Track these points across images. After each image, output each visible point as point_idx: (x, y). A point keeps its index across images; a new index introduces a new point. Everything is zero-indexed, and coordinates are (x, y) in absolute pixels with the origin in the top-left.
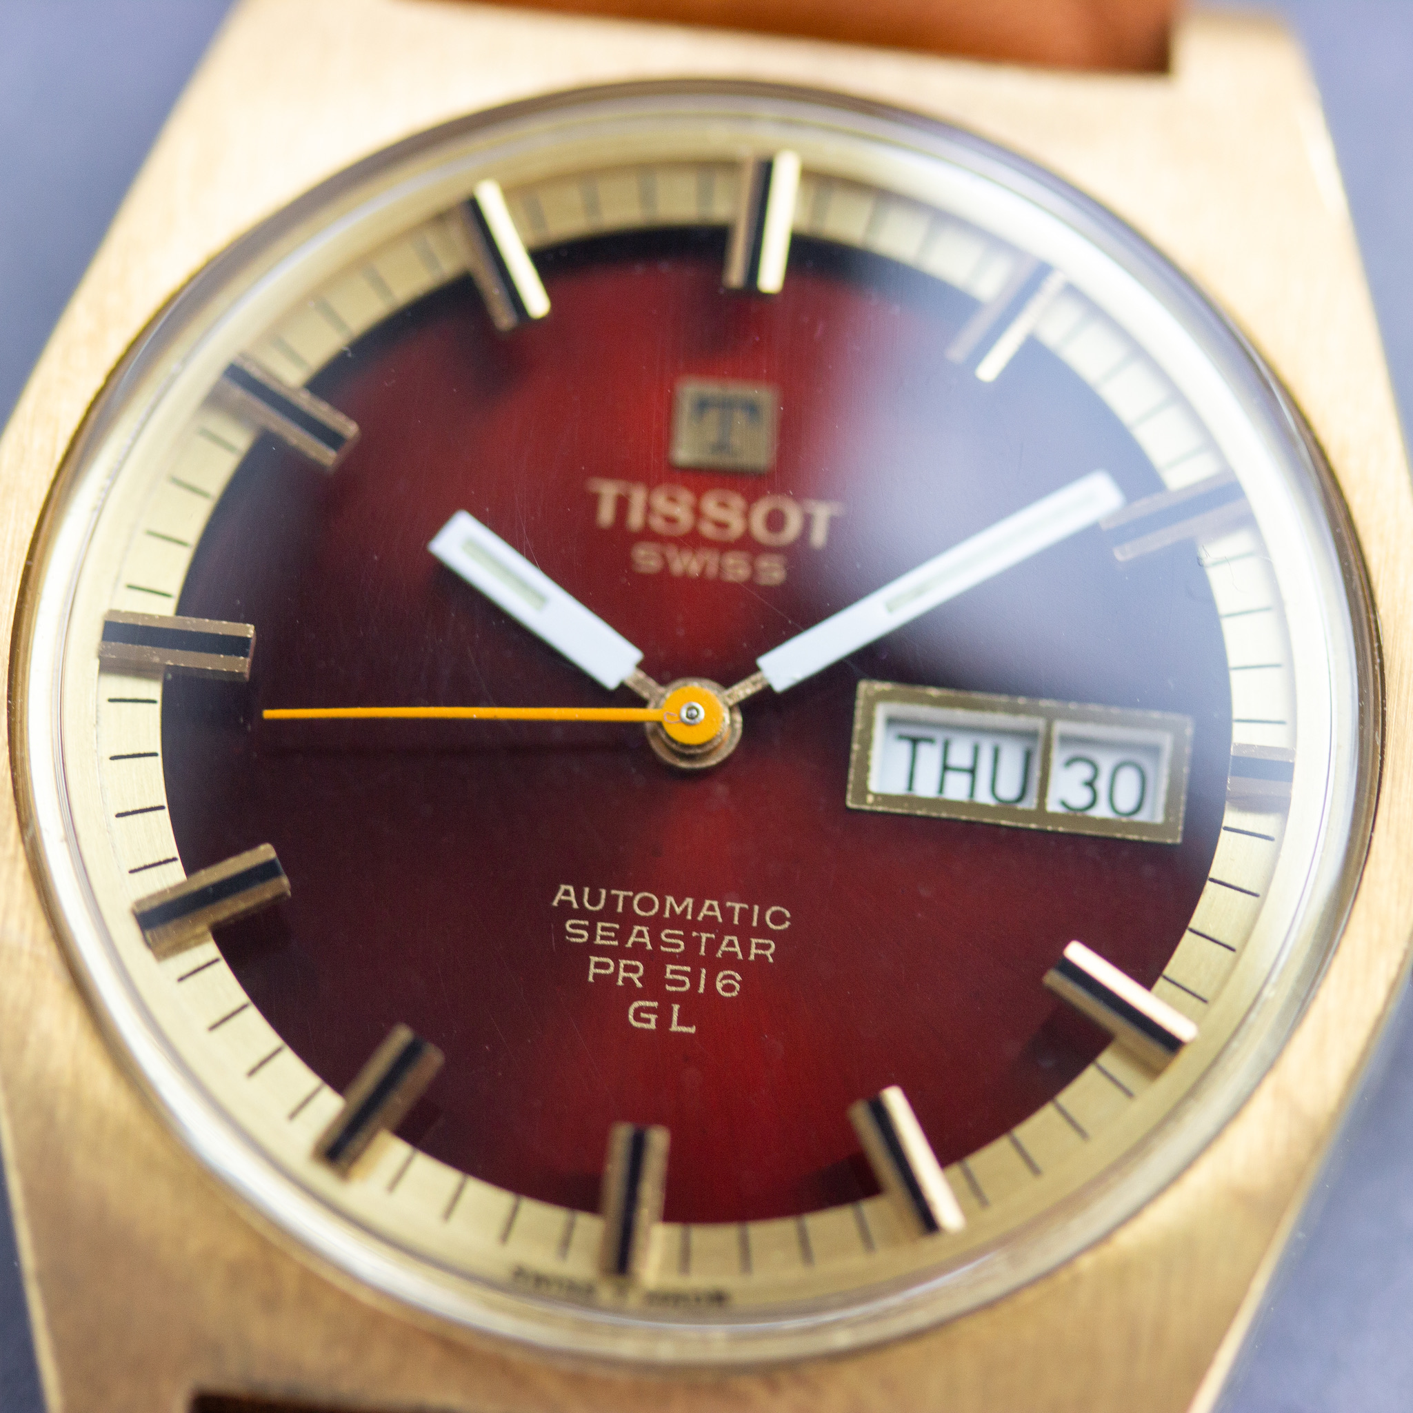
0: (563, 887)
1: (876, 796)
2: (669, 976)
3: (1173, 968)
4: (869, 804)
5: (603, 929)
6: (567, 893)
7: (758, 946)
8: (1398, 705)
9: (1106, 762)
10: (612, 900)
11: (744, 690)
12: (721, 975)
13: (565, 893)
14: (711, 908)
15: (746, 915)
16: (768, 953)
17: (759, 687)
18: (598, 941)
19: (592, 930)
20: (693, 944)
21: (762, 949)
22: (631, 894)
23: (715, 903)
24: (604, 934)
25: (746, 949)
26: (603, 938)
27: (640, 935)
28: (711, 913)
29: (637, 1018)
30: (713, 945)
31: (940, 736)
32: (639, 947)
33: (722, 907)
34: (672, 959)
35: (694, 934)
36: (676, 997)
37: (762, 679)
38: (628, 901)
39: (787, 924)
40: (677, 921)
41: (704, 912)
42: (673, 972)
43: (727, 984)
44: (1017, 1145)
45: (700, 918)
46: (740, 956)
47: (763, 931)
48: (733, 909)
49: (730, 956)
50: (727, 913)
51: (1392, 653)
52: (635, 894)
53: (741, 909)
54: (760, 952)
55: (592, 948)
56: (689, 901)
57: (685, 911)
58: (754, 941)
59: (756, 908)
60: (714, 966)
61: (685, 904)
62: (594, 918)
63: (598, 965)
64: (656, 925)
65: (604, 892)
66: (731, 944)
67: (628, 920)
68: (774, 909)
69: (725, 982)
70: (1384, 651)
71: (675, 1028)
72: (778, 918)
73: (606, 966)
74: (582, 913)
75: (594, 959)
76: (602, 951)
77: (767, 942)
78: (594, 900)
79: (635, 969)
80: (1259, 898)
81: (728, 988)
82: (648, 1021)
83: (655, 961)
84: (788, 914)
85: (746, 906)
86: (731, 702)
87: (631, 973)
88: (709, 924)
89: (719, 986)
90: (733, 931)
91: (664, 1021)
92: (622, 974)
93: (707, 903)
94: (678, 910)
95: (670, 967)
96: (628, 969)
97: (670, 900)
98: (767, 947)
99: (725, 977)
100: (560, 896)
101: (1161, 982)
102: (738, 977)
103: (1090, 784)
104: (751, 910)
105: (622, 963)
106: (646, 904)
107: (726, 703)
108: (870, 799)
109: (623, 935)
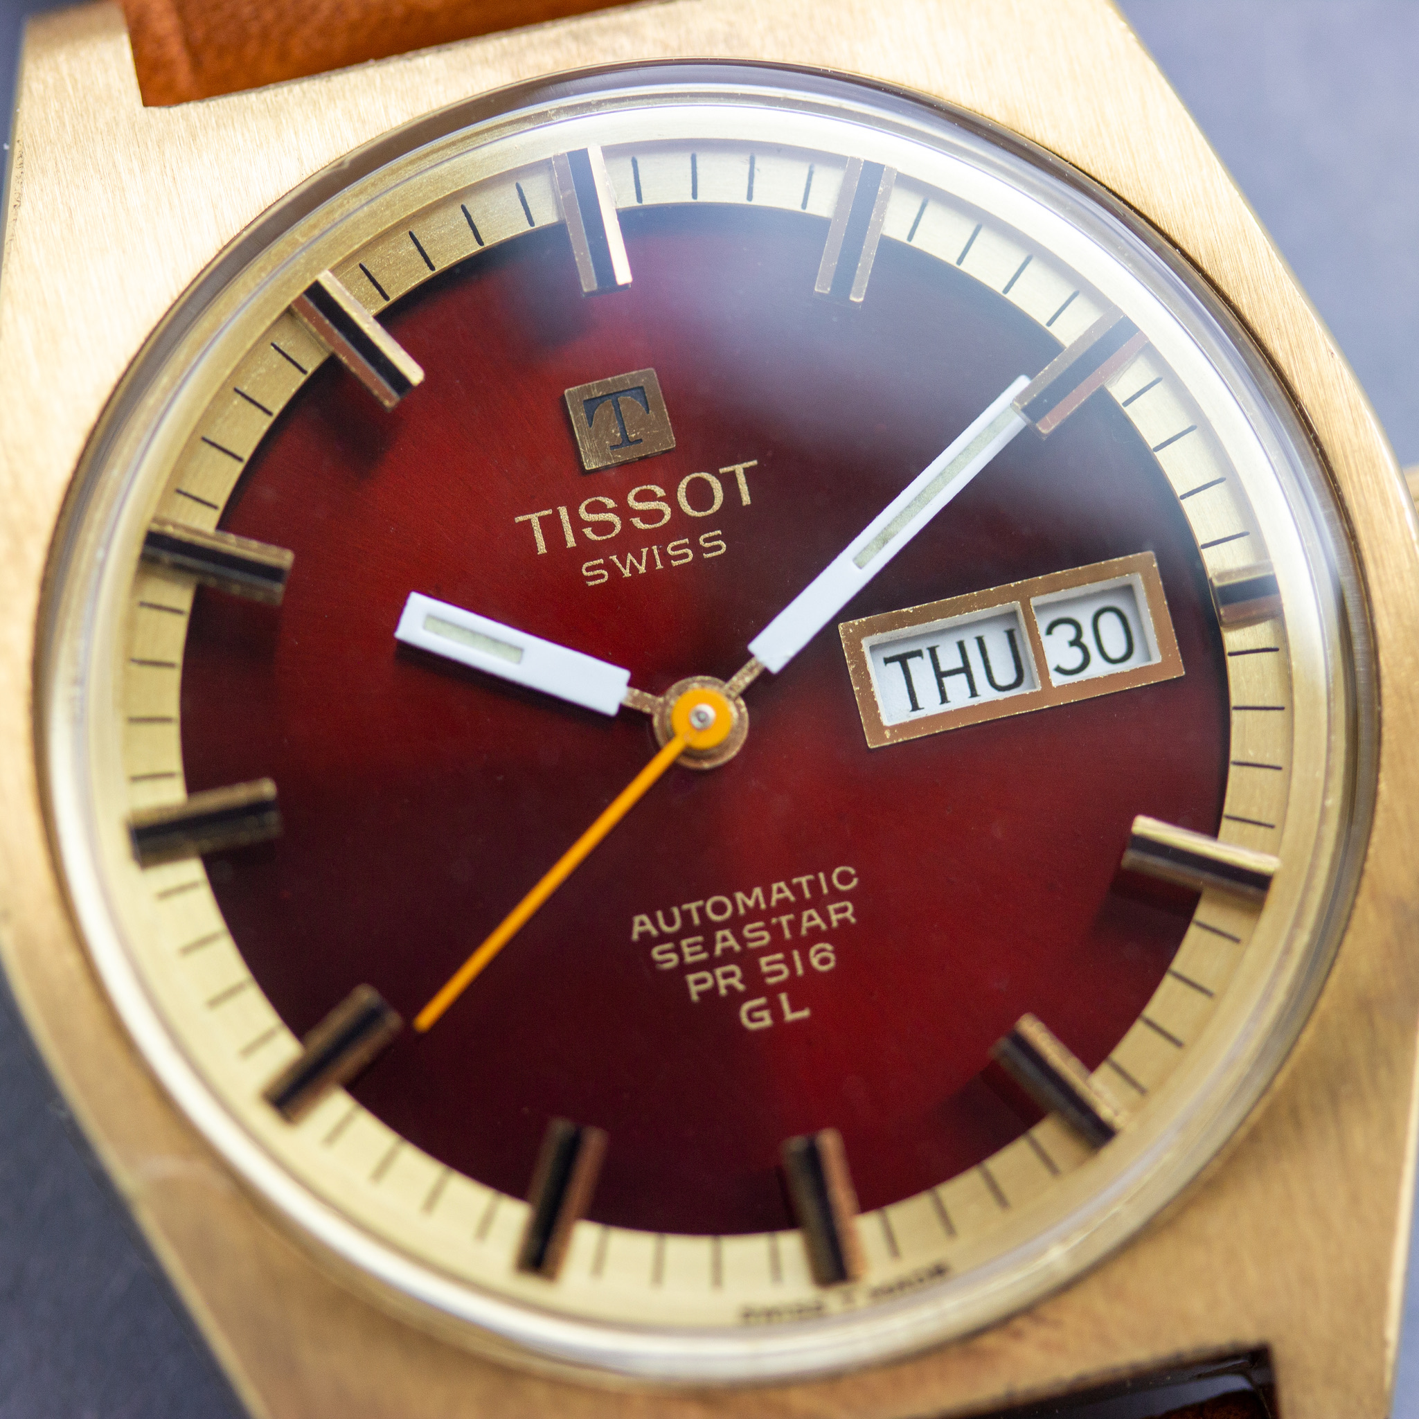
0: (637, 919)
1: (892, 728)
2: (765, 969)
3: (1231, 806)
4: (888, 739)
5: (689, 946)
6: (642, 924)
7: (838, 911)
8: (1354, 488)
9: (1084, 616)
10: (686, 916)
11: (743, 679)
12: (812, 951)
13: (641, 924)
14: (781, 891)
15: (815, 886)
16: (849, 914)
17: (756, 672)
18: (689, 959)
19: (678, 950)
20: (776, 931)
21: (842, 913)
22: (700, 903)
23: (782, 884)
24: (691, 950)
25: (826, 918)
26: (692, 954)
27: (725, 940)
28: (781, 896)
29: (752, 1020)
30: (795, 925)
31: (923, 646)
32: (728, 951)
33: (790, 886)
34: (764, 951)
35: (774, 921)
36: (780, 987)
37: (757, 664)
38: (701, 911)
39: (855, 882)
40: (754, 914)
41: (775, 897)
42: (769, 964)
43: (822, 957)
44: (1150, 1023)
45: (773, 903)
46: (824, 927)
47: (836, 895)
48: (800, 884)
49: (814, 930)
50: (796, 890)
51: (1330, 439)
52: (706, 901)
53: (809, 882)
54: (840, 916)
55: (684, 969)
56: (757, 891)
57: (757, 903)
58: (831, 908)
59: (821, 876)
60: (804, 944)
61: (754, 895)
62: (676, 938)
63: (698, 982)
64: (735, 924)
65: (676, 911)
66: (811, 918)
67: (708, 929)
68: (838, 870)
69: (819, 956)
70: (1322, 439)
71: (790, 1016)
72: (845, 878)
73: (703, 981)
74: (663, 938)
75: (691, 978)
76: (696, 967)
77: (842, 904)
78: (670, 921)
79: (732, 974)
80: (1285, 710)
81: (824, 961)
82: (761, 1019)
83: (747, 960)
84: (852, 871)
85: (811, 877)
86: (734, 694)
87: (729, 979)
88: (784, 906)
89: (815, 962)
90: (809, 905)
91: (777, 1014)
92: (722, 983)
93: (775, 887)
94: (751, 903)
95: (763, 961)
96: (727, 975)
97: (740, 896)
98: (845, 910)
99: (818, 952)
100: (637, 929)
101: (1225, 824)
102: (829, 947)
103: (1077, 642)
104: (817, 880)
105: (719, 972)
106: (719, 908)
107: (729, 696)
108: (888, 734)
109: (709, 945)
